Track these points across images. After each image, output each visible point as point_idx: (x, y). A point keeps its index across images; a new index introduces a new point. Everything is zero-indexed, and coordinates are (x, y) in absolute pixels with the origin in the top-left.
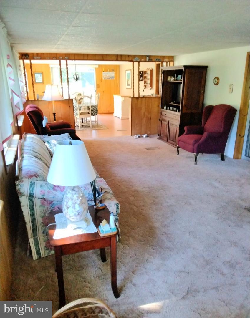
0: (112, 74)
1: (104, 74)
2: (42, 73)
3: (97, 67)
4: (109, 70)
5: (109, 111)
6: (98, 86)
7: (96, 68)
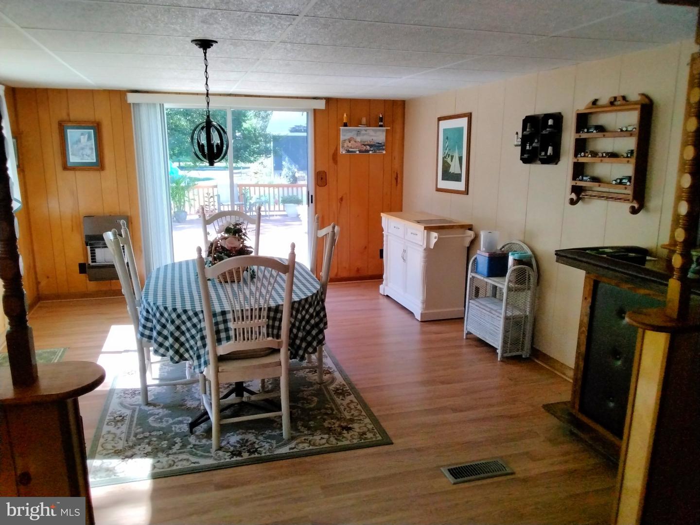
0: (378, 135)
1: (346, 134)
2: (97, 128)
3: (321, 105)
4: (364, 120)
5: (358, 270)
6: (321, 179)
7: (315, 111)
